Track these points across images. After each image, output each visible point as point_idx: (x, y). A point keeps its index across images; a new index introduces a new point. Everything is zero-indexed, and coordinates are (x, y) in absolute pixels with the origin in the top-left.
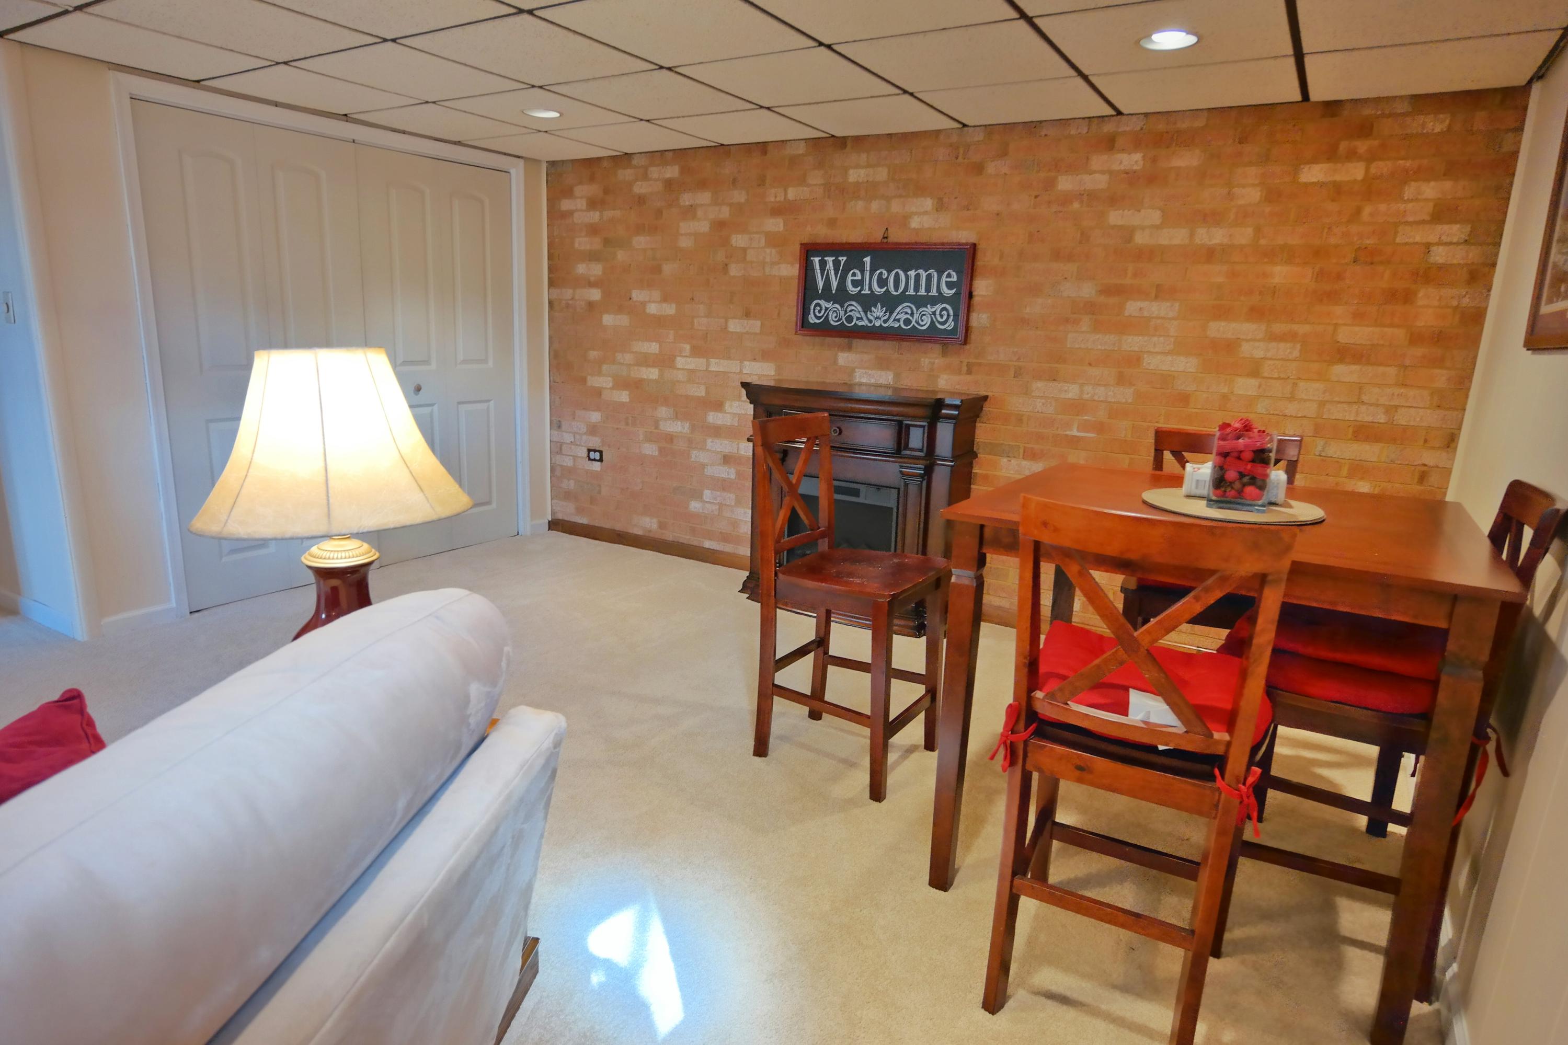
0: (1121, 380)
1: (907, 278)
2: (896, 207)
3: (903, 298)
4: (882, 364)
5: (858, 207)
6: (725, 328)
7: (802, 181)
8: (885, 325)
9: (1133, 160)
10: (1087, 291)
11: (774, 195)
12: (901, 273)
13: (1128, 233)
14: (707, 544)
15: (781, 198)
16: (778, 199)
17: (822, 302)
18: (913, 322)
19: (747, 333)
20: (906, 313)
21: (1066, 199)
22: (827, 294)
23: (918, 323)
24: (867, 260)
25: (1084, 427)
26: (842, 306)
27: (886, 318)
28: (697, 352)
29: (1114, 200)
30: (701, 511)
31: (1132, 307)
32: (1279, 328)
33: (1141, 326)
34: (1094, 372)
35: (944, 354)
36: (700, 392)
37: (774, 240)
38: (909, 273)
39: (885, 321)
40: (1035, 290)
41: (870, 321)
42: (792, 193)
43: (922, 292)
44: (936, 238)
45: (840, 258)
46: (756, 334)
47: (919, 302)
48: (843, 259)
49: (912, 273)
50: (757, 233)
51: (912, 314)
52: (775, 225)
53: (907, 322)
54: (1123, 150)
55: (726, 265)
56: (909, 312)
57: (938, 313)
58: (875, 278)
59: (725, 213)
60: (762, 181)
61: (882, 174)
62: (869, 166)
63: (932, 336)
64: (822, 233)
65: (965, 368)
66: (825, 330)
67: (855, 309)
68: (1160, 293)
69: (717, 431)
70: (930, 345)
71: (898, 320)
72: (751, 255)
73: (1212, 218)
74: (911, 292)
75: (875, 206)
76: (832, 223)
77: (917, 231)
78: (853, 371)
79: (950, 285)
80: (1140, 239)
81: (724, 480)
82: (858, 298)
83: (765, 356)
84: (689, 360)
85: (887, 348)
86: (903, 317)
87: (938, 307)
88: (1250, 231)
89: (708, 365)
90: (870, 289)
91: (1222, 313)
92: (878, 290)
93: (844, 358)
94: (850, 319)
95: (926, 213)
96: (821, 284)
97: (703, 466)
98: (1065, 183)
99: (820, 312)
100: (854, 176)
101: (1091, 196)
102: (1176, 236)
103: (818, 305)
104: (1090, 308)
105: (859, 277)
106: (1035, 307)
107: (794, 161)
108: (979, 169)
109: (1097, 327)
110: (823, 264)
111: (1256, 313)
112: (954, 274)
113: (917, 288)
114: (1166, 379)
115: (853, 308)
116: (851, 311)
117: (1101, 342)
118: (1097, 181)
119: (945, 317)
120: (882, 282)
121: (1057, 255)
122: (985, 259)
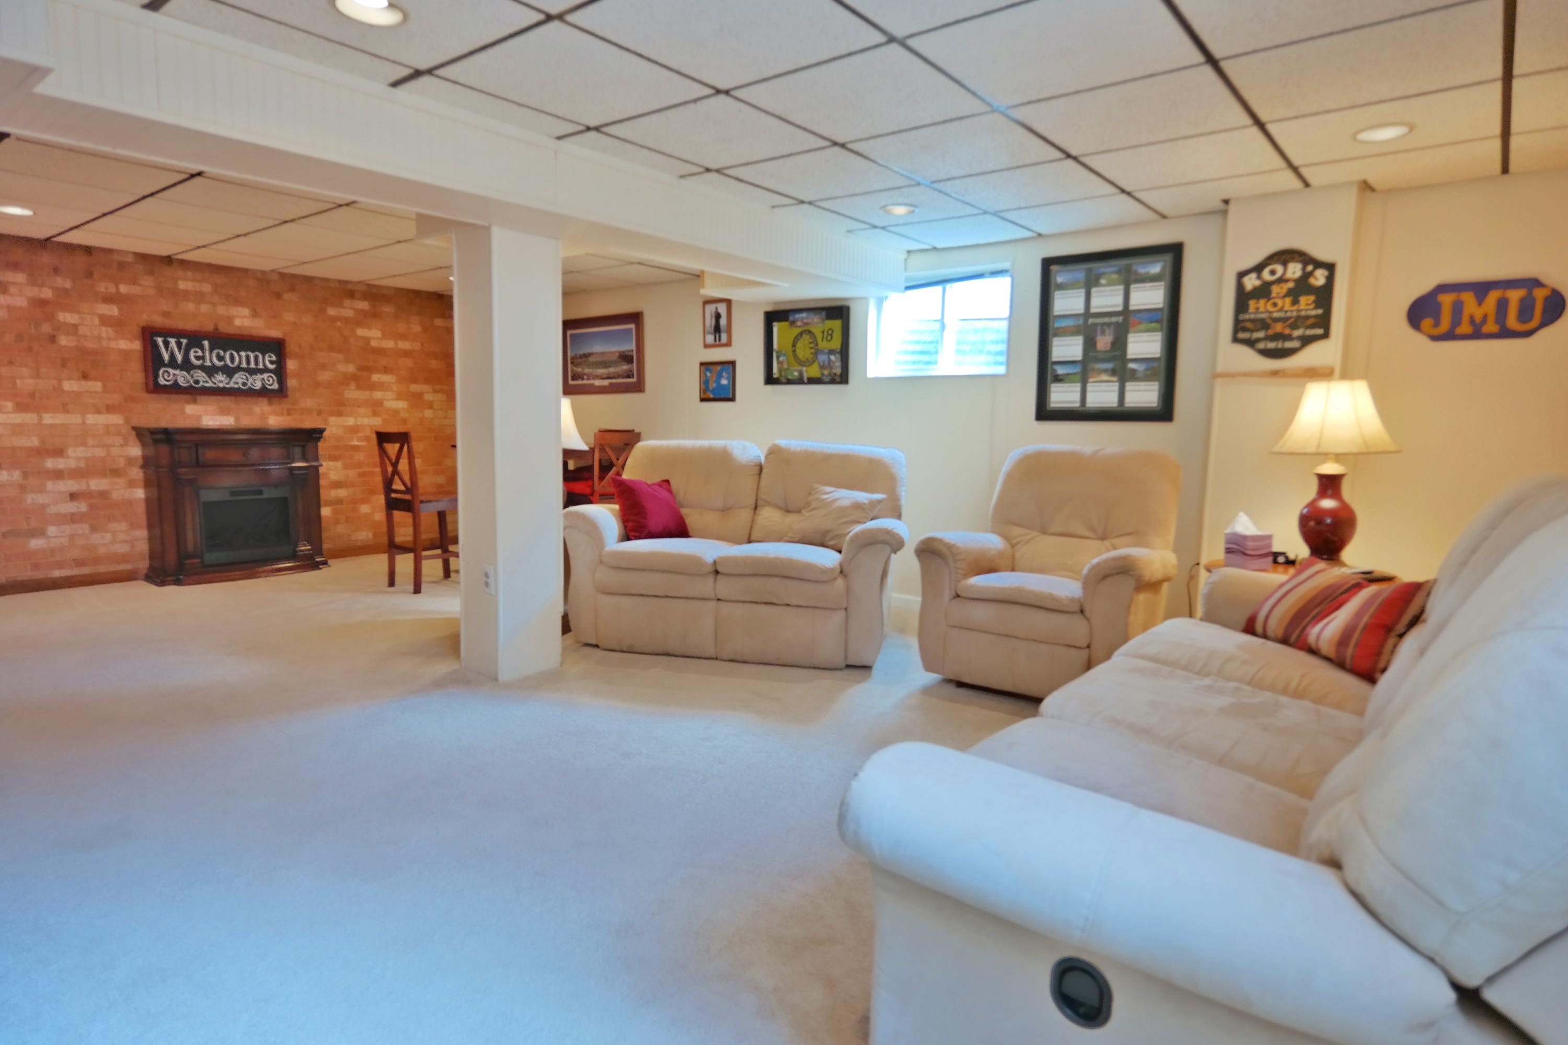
0: (375, 414)
1: (240, 357)
2: (221, 310)
3: (239, 369)
4: (224, 412)
5: (191, 306)
6: (59, 390)
7: (134, 281)
8: (227, 386)
9: (364, 305)
10: (351, 368)
11: (104, 287)
12: (235, 354)
13: (367, 340)
14: (57, 574)
15: (112, 289)
16: (109, 290)
17: (170, 370)
18: (249, 384)
19: (87, 392)
20: (243, 379)
21: (334, 319)
22: (173, 363)
23: (252, 384)
24: (206, 343)
25: (359, 439)
26: (189, 373)
27: (227, 381)
28: (21, 407)
29: (359, 324)
30: (45, 546)
31: (375, 377)
32: (437, 387)
33: (381, 386)
34: (361, 410)
35: (270, 404)
36: (35, 442)
37: (105, 321)
38: (241, 353)
39: (227, 384)
40: (323, 367)
41: (215, 383)
42: (123, 289)
43: (253, 365)
44: (255, 332)
45: (182, 340)
46: (97, 392)
47: (252, 372)
48: (184, 341)
49: (243, 354)
50: (89, 314)
51: (247, 380)
52: (113, 310)
53: (244, 384)
54: (359, 299)
55: (54, 336)
56: (244, 377)
57: (266, 379)
58: (214, 355)
59: (47, 293)
60: (89, 275)
61: (207, 288)
62: (194, 280)
63: (264, 392)
64: (158, 321)
65: (285, 412)
66: (175, 389)
67: (201, 376)
68: (386, 370)
69: (58, 475)
70: (260, 399)
71: (237, 383)
72: (82, 331)
73: (403, 337)
74: (244, 365)
75: (204, 308)
76: (167, 314)
77: (239, 328)
78: (200, 417)
79: (272, 362)
80: (374, 343)
81: (73, 515)
82: (202, 368)
83: (110, 409)
84: (12, 416)
85: (227, 402)
86: (240, 381)
87: (265, 376)
88: (419, 344)
89: (40, 418)
90: (211, 362)
91: (414, 380)
92: (219, 364)
93: (190, 409)
94: (197, 382)
95: (244, 317)
96: (166, 357)
97: (43, 507)
98: (331, 311)
99: (168, 376)
100: (182, 285)
101: (346, 320)
102: (389, 344)
103: (165, 371)
104: (355, 378)
105: (200, 353)
106: (325, 376)
107: (121, 266)
108: (278, 296)
109: (359, 387)
110: (166, 344)
111: (427, 381)
112: (273, 355)
113: (248, 362)
114: (396, 412)
115: (199, 375)
116: (197, 376)
117: (361, 395)
118: (349, 313)
119: (271, 381)
120: (220, 358)
121: (332, 349)
122: (291, 347)
